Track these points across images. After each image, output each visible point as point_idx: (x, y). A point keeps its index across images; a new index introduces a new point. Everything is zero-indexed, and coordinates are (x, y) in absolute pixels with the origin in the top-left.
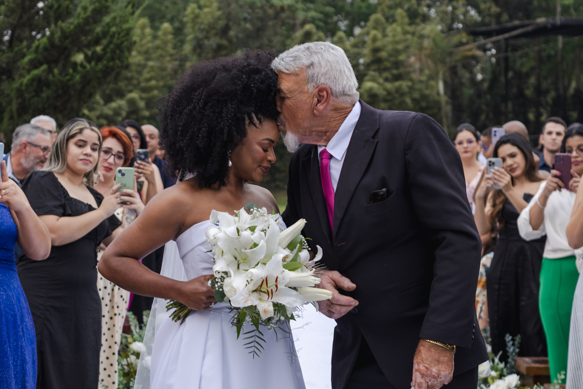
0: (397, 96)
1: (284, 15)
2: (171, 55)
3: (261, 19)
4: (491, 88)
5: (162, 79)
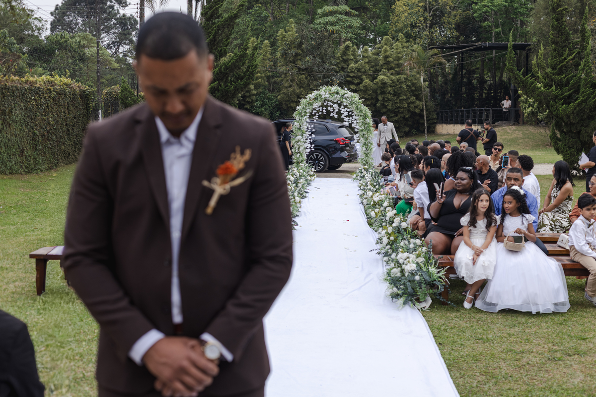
0: (398, 83)
1: (334, 36)
2: (269, 59)
3: (321, 39)
5: (264, 73)
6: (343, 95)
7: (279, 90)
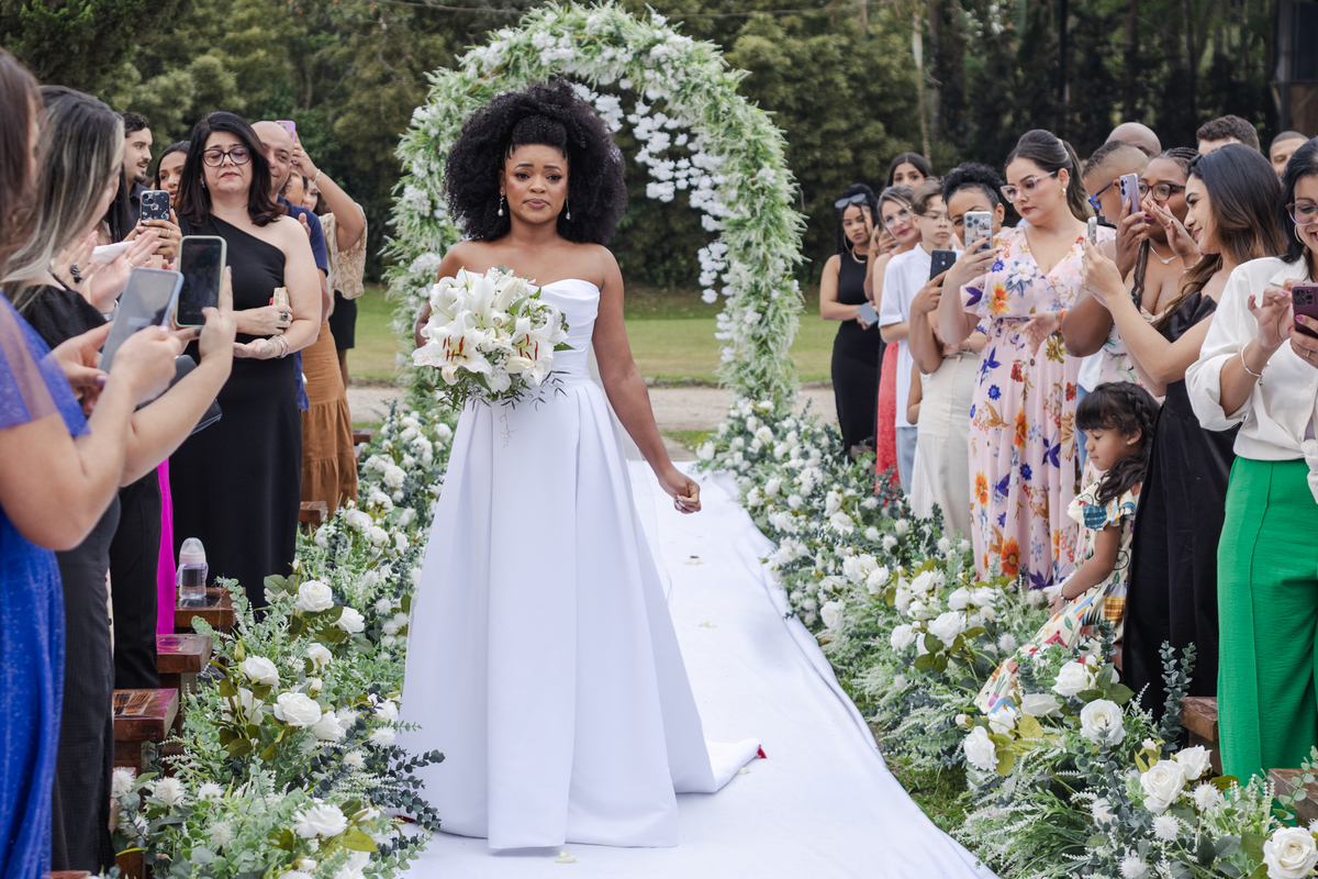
0: (815, 68)
4: (1026, 53)
5: (276, 23)
6: (646, 51)
7: (344, 94)
